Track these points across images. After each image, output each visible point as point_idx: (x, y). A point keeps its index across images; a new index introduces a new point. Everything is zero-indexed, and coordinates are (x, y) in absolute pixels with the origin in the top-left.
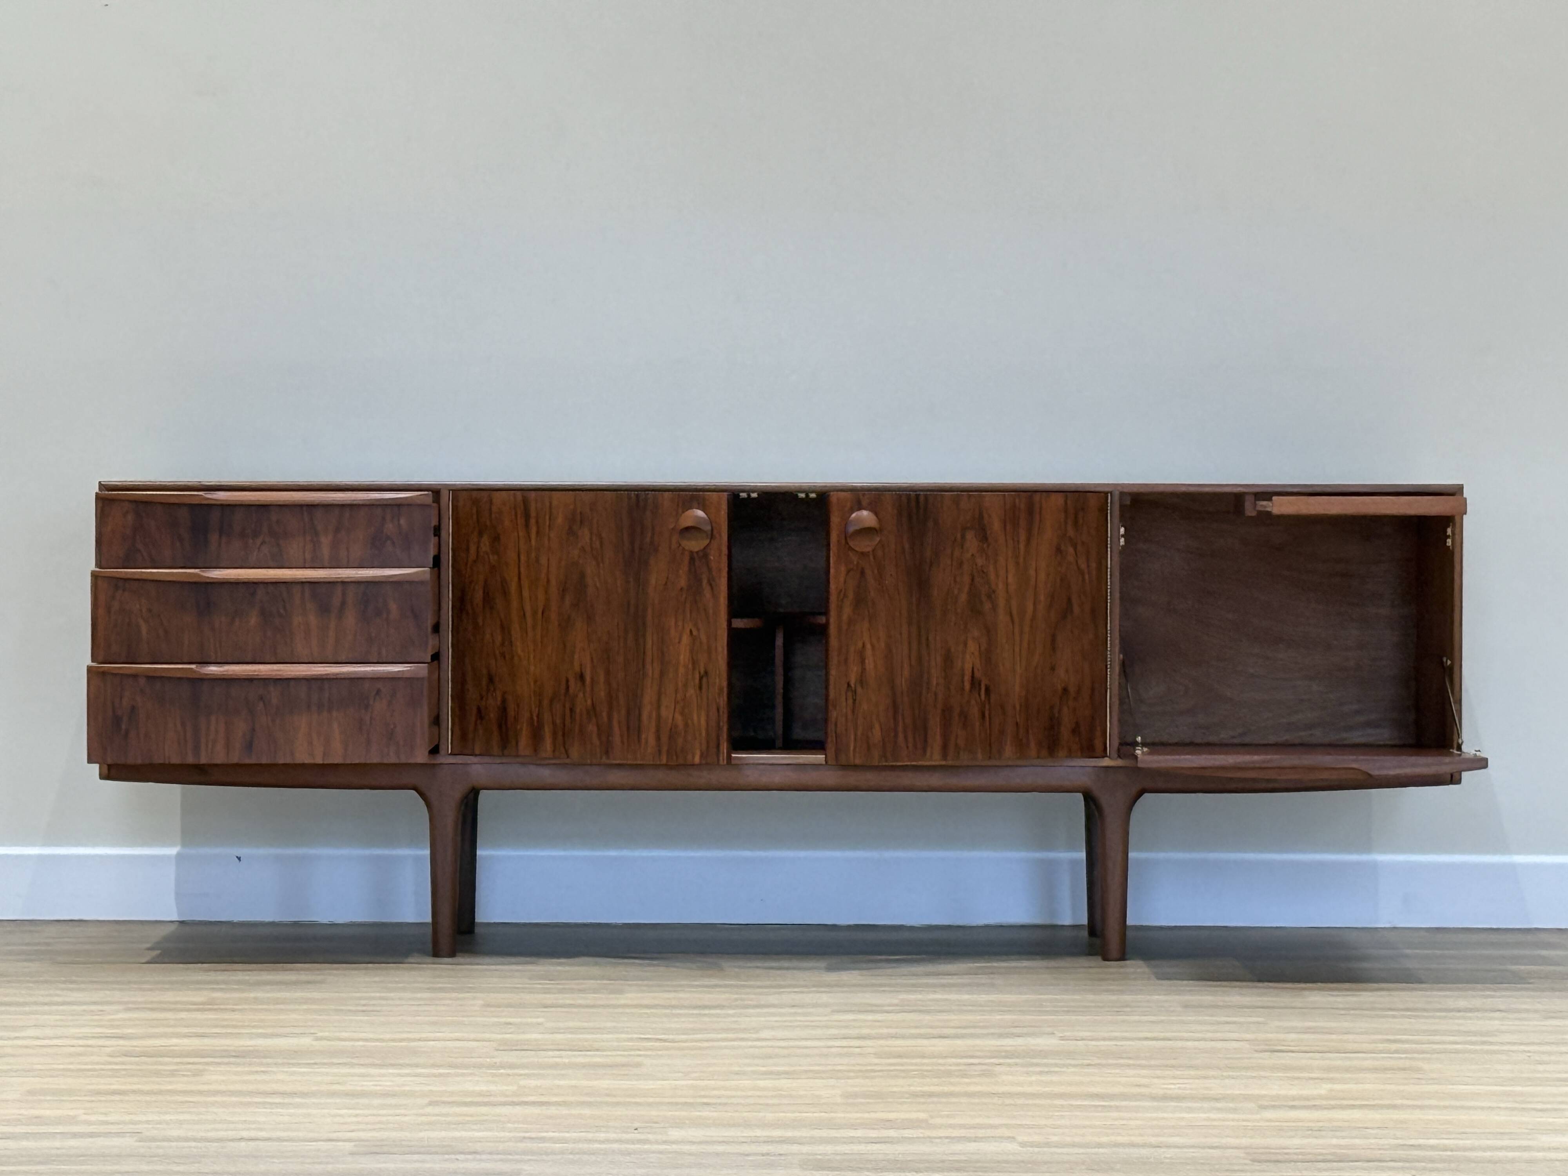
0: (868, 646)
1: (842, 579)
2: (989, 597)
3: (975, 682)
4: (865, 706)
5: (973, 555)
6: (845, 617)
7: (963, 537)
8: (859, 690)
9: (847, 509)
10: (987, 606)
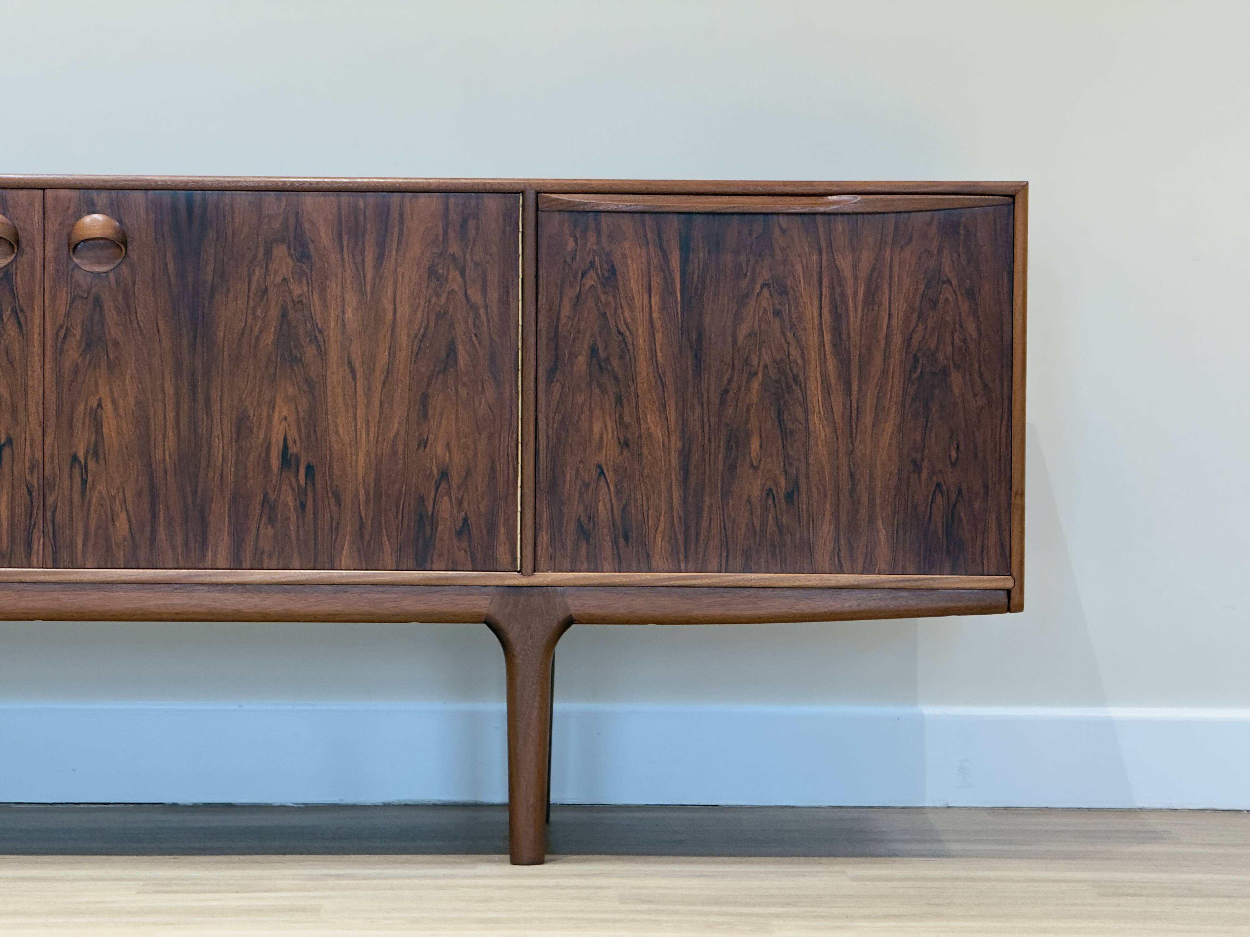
0: (108, 405)
1: (63, 310)
2: (314, 340)
3: (287, 460)
4: (101, 487)
5: (285, 280)
6: (67, 365)
7: (268, 253)
8: (92, 465)
9: (71, 211)
10: (310, 352)
